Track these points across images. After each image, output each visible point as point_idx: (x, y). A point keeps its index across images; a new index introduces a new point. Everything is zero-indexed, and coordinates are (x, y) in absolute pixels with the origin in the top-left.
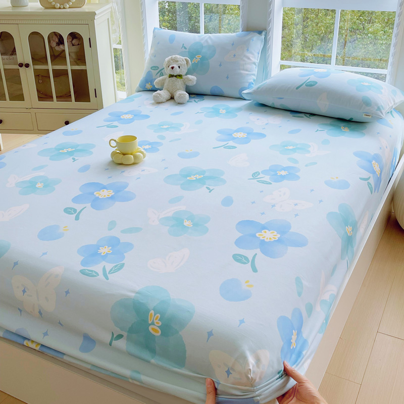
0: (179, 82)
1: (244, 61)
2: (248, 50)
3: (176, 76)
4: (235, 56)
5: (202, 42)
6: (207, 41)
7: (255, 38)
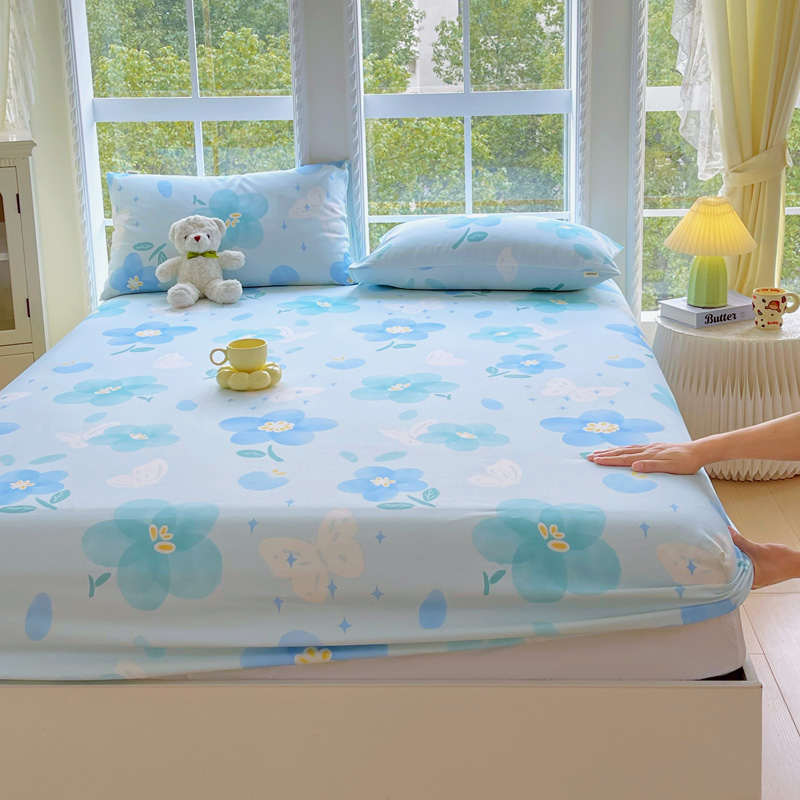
0: (212, 266)
1: (327, 215)
2: (328, 195)
3: (203, 255)
4: (307, 207)
5: (233, 189)
6: (241, 186)
7: (334, 175)
